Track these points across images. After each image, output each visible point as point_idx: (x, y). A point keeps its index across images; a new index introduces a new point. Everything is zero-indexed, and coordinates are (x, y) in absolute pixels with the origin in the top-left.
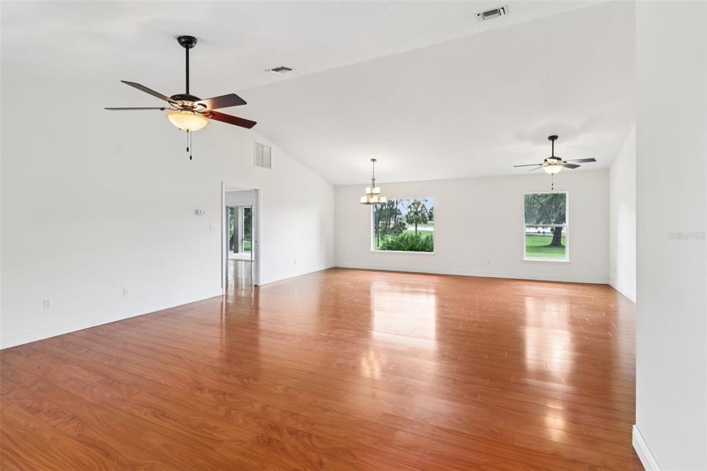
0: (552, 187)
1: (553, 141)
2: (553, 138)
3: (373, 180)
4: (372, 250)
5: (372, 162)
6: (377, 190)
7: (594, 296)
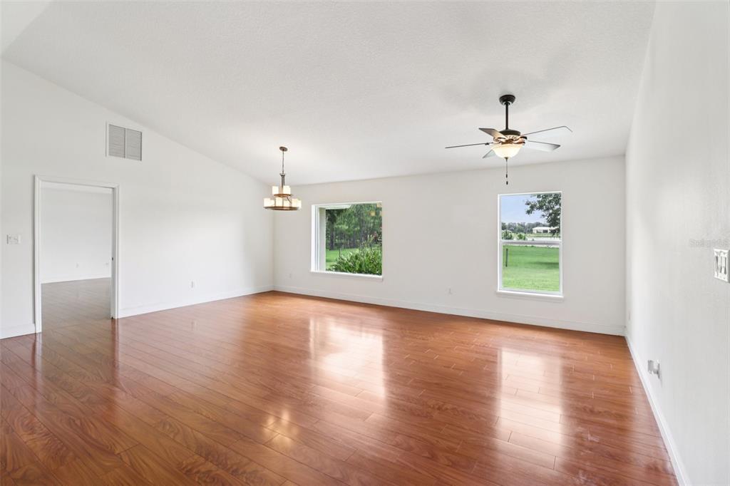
0: (506, 180)
1: (507, 105)
2: (507, 99)
3: (283, 176)
4: (313, 270)
5: (281, 151)
6: (287, 190)
7: (589, 357)
